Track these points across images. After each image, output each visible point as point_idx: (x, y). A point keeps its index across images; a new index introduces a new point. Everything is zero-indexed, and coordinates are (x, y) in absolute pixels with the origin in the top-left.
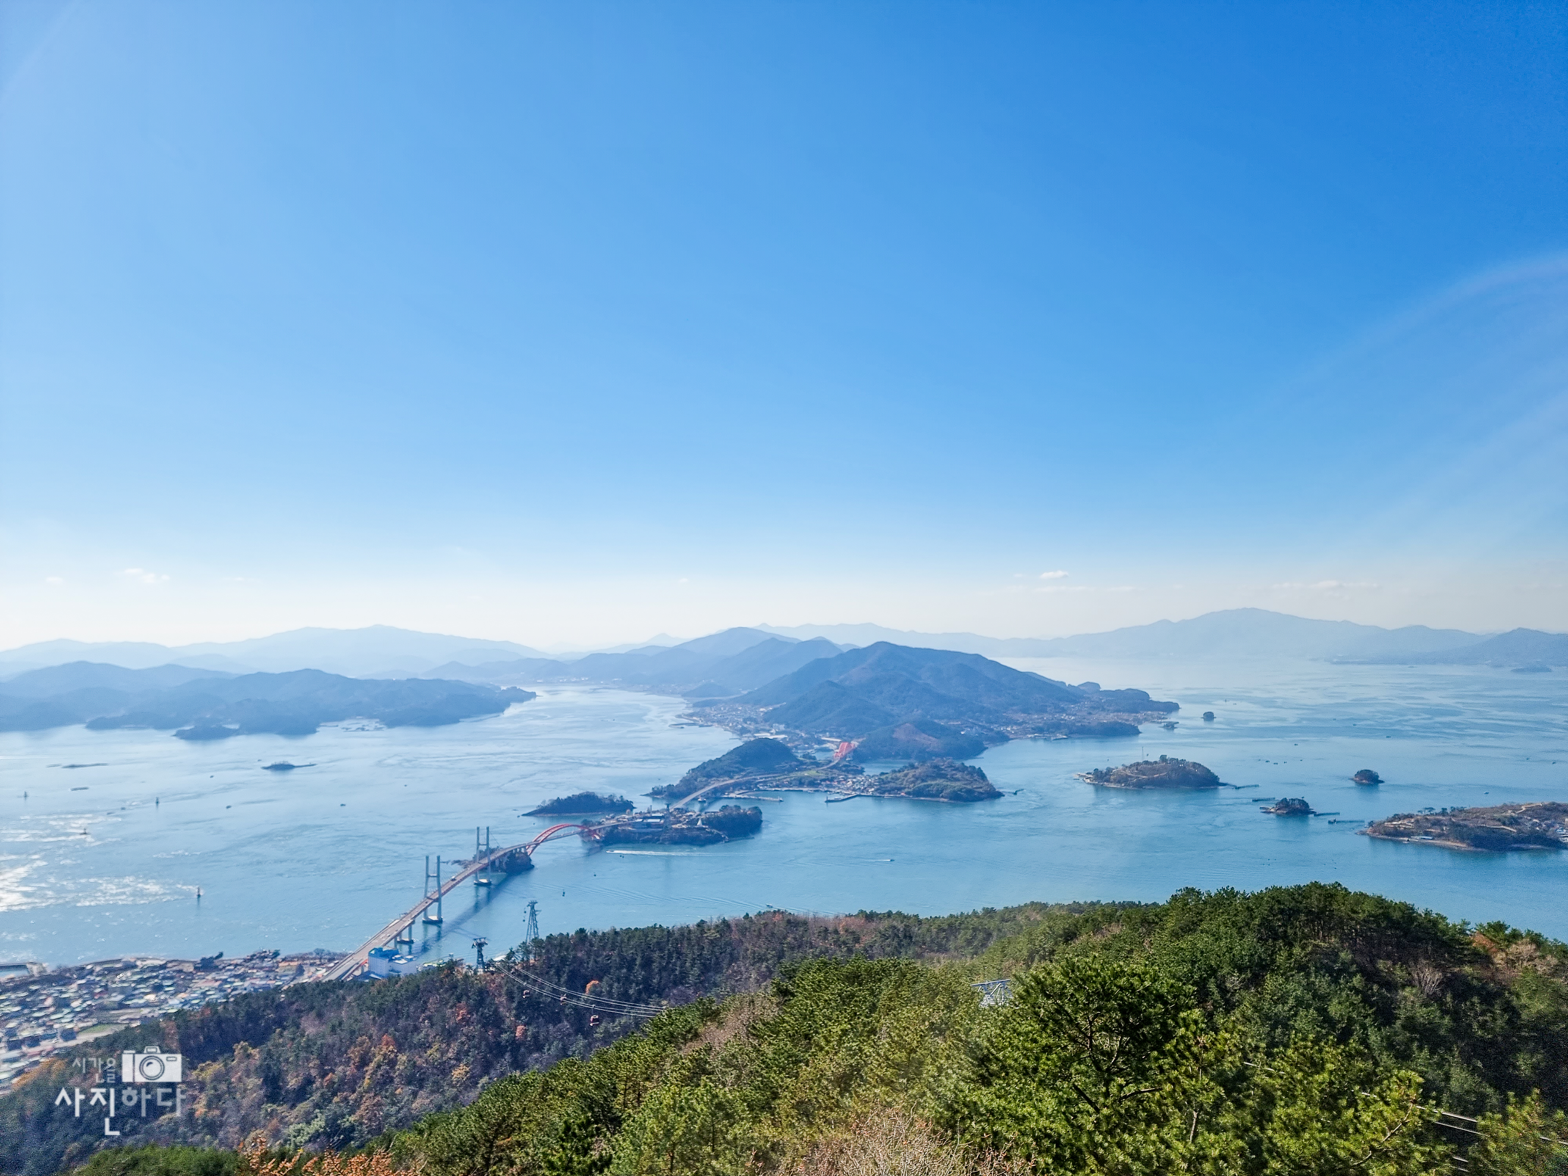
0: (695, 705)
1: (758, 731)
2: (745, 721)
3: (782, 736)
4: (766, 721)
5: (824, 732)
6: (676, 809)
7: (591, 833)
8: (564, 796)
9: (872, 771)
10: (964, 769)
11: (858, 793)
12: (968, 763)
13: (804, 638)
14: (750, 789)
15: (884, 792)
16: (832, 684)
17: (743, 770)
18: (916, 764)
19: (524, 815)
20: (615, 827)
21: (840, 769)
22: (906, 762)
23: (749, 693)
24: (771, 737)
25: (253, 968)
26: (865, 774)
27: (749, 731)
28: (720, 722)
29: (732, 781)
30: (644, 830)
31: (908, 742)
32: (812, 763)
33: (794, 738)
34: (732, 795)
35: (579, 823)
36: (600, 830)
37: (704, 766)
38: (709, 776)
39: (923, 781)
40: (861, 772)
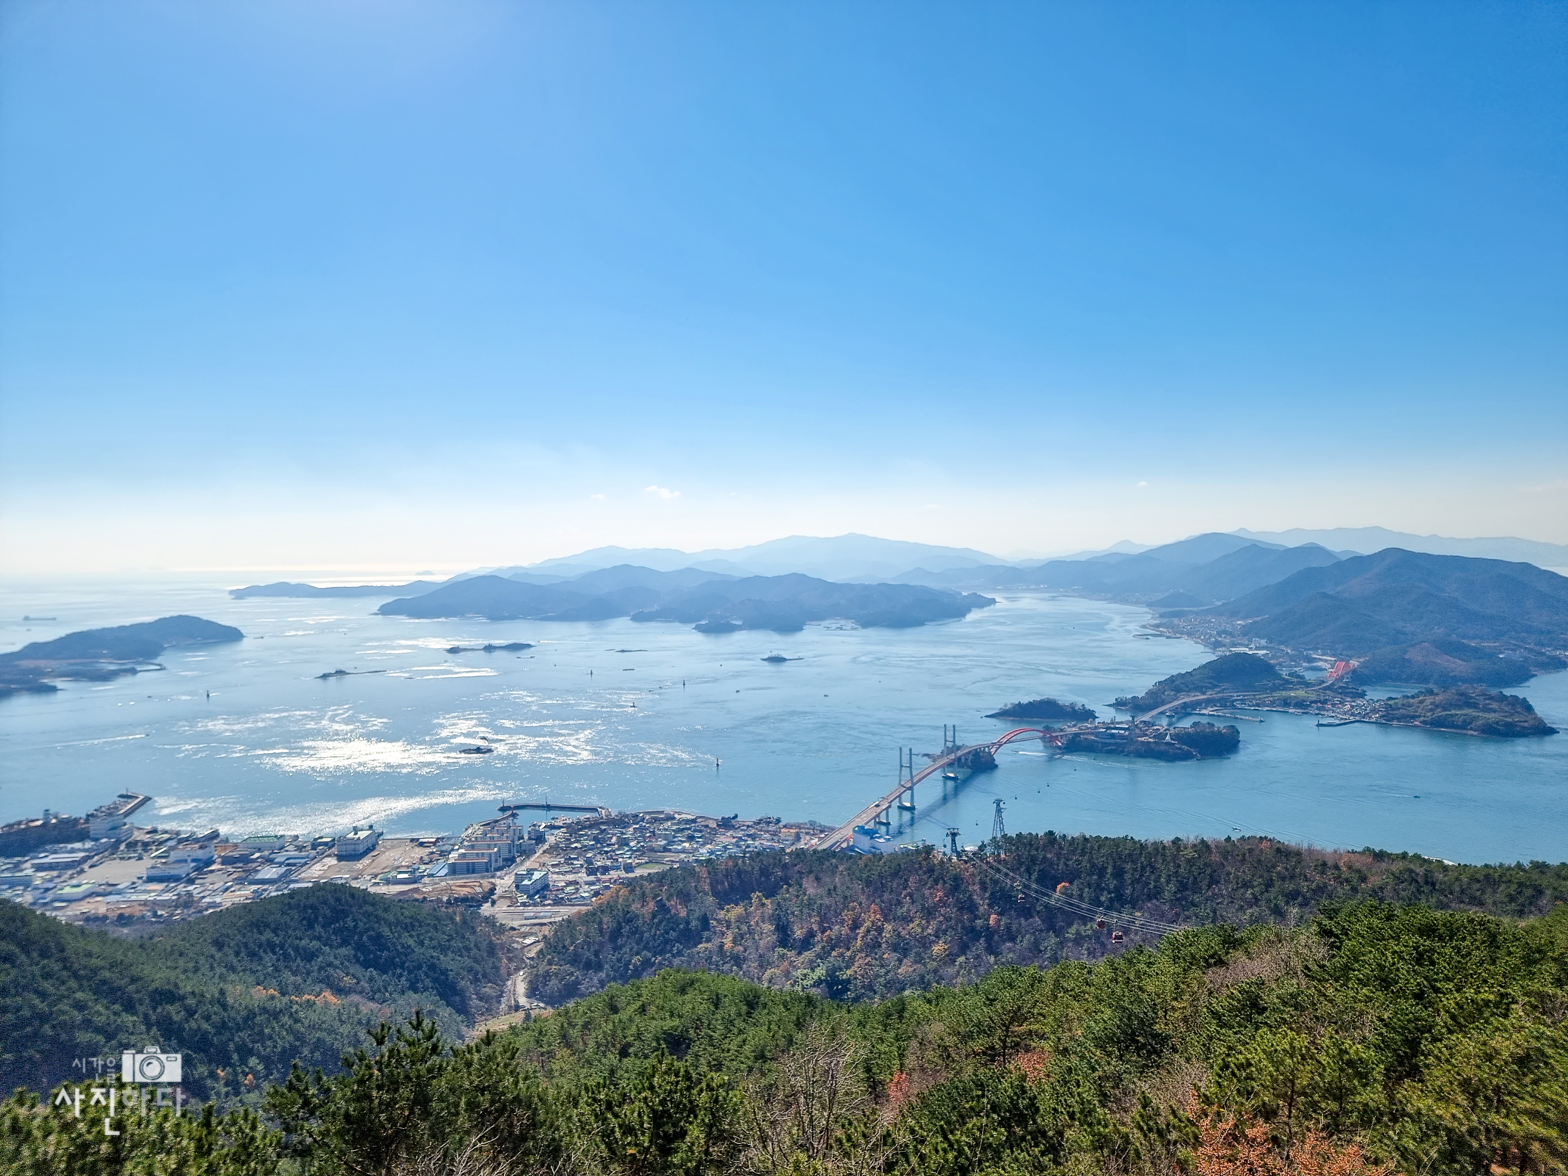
0: (1162, 616)
1: (1235, 645)
2: (1219, 634)
3: (1264, 652)
4: (1244, 635)
5: (1315, 649)
6: (1141, 722)
7: (1053, 739)
8: (1025, 700)
9: (1377, 695)
10: (1503, 698)
11: (1358, 718)
12: (1508, 692)
13: (1292, 544)
14: (1224, 706)
15: (1392, 719)
16: (1325, 595)
17: (1217, 686)
18: (1435, 691)
19: (986, 716)
20: (1077, 735)
21: (1335, 691)
22: (1423, 687)
23: (1224, 604)
24: (1250, 653)
25: (761, 831)
26: (1367, 698)
27: (1224, 646)
28: (1190, 634)
29: (1205, 697)
30: (1107, 741)
31: (1426, 664)
32: (1299, 683)
33: (1278, 654)
34: (1204, 712)
35: (1040, 728)
36: (1062, 736)
37: (1172, 679)
38: (1178, 690)
39: (1445, 709)
40: (1362, 695)
